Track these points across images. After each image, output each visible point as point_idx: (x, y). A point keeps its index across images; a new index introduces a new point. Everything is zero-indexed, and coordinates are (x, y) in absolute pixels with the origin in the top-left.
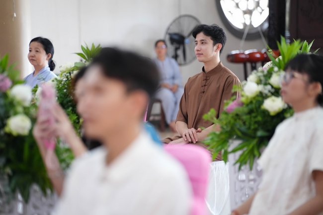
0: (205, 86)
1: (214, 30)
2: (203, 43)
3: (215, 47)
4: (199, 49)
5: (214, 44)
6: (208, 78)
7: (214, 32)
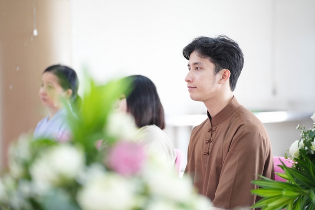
0: (210, 141)
1: (214, 47)
2: (197, 68)
3: (219, 76)
4: (190, 79)
5: (217, 71)
6: (214, 128)
7: (214, 49)
